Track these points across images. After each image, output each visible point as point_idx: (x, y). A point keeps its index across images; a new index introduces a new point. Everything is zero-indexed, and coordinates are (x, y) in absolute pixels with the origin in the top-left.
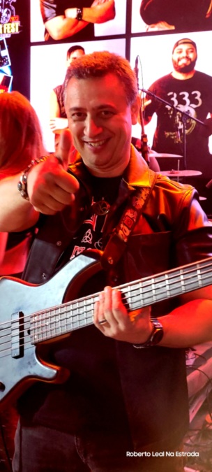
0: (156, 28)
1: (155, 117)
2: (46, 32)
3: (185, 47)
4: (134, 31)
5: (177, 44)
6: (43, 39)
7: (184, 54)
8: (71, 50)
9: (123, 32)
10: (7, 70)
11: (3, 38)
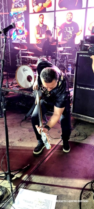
0: (62, 9)
2: (34, 10)
3: (70, 14)
4: (56, 10)
6: (33, 12)
9: (54, 10)
10: (23, 21)
11: (22, 12)
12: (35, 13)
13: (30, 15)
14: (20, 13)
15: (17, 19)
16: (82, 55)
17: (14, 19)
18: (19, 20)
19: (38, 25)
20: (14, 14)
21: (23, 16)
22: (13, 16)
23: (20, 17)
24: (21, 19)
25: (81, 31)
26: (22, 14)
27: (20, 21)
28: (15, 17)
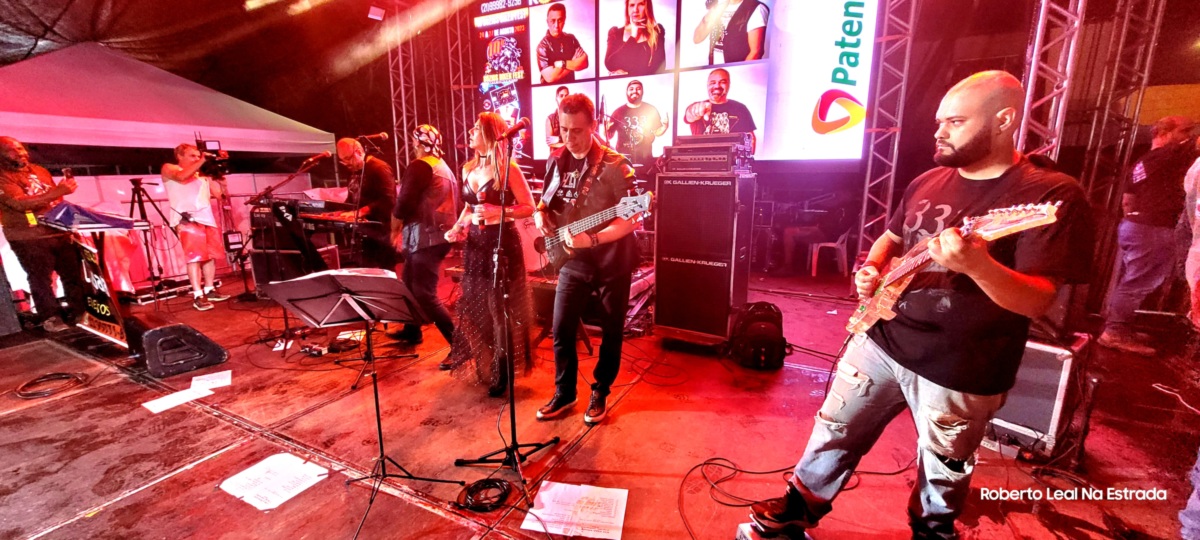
0: (616, 74)
1: (616, 134)
2: (542, 77)
3: (635, 86)
4: (601, 75)
5: (630, 84)
6: (539, 82)
7: (634, 91)
8: (559, 90)
9: (593, 76)
10: (516, 104)
11: (512, 82)
12: (544, 83)
13: (534, 90)
14: (506, 84)
15: (499, 99)
16: (669, 182)
17: (490, 99)
18: (505, 103)
19: (553, 112)
20: (491, 89)
21: (514, 92)
22: (487, 93)
23: (505, 95)
24: (511, 99)
25: (667, 125)
26: (512, 88)
27: (508, 104)
28: (494, 94)
